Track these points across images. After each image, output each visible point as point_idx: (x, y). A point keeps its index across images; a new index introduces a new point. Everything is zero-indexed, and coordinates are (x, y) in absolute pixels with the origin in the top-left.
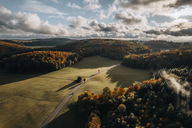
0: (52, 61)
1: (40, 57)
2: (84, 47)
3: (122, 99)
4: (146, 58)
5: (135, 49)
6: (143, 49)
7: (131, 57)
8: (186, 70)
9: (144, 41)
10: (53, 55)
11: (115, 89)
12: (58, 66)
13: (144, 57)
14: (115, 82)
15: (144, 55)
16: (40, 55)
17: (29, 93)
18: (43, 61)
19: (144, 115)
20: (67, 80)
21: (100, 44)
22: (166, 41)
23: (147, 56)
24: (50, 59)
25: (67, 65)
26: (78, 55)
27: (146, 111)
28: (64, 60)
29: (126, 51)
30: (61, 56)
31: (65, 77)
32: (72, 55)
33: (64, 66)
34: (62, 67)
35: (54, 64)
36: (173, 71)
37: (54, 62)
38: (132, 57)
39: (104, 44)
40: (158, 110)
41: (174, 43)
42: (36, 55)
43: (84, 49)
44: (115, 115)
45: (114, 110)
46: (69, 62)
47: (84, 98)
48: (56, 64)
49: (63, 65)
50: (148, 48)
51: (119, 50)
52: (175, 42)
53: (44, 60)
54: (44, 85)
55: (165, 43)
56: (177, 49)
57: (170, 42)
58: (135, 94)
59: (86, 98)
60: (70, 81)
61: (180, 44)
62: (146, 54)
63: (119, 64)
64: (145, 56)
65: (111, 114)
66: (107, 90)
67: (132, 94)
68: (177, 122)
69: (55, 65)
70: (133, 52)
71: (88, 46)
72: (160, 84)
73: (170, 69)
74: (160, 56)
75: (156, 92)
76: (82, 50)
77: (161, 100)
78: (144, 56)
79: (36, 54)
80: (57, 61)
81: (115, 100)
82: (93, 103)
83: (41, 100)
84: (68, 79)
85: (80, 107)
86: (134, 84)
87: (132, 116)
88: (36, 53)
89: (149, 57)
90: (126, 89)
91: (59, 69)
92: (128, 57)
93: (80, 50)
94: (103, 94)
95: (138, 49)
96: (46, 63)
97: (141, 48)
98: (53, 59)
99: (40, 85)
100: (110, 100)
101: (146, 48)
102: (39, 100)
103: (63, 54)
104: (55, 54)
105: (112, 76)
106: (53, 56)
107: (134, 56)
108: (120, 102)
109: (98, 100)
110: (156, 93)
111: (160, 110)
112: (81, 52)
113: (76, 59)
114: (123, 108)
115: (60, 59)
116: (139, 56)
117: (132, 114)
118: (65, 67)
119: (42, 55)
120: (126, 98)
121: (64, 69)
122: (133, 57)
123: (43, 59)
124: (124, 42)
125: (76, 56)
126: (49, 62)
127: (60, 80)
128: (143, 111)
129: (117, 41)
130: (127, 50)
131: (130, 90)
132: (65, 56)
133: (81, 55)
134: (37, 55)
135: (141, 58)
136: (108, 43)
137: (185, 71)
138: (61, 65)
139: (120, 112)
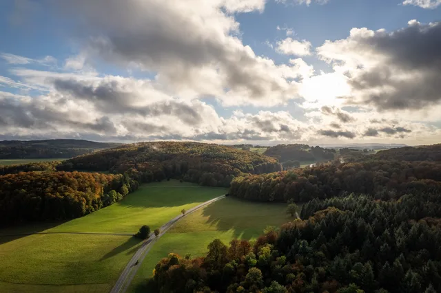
0: (73, 194)
1: (40, 186)
2: (140, 161)
3: (249, 259)
4: (278, 181)
5: (251, 163)
6: (266, 163)
7: (246, 179)
8: (353, 199)
9: (264, 147)
10: (72, 179)
11: (233, 243)
12: (86, 204)
13: (273, 180)
14: (227, 230)
15: (272, 174)
16: (39, 180)
17: (24, 273)
18: (50, 194)
19: (296, 283)
20: (114, 237)
21: (176, 155)
22: (307, 147)
23: (278, 178)
24: (65, 189)
25: (106, 202)
26: (128, 179)
27: (299, 275)
28: (99, 191)
29: (233, 169)
30: (90, 181)
31: (106, 230)
32: (114, 180)
33: (99, 206)
34: (95, 207)
35: (76, 200)
36: (331, 203)
37: (78, 196)
38: (249, 180)
39: (185, 154)
40: (317, 271)
41: (322, 149)
42: (29, 181)
43: (140, 165)
44: (243, 291)
45: (238, 282)
46: (111, 196)
47: (172, 268)
48: (83, 201)
49: (98, 204)
50: (275, 161)
51: (219, 165)
52: (324, 147)
53: (52, 193)
54: (60, 251)
55: (307, 150)
56: (330, 161)
57: (314, 147)
58: (271, 250)
59: (175, 266)
60: (121, 237)
61: (333, 150)
62: (276, 173)
63: (223, 196)
64: (275, 177)
65: (235, 289)
66: (216, 246)
67: (266, 249)
68: (350, 285)
69: (80, 204)
70: (247, 171)
71: (149, 159)
72: (314, 226)
73: (326, 199)
74: (303, 175)
75: (309, 241)
76: (136, 167)
77: (320, 253)
78: (273, 176)
79: (28, 179)
80: (84, 194)
81: (237, 264)
82: (193, 274)
83: (64, 285)
84: (116, 235)
85: (163, 288)
86: (266, 232)
87: (275, 286)
88: (29, 176)
89: (282, 178)
90: (253, 240)
91: (89, 213)
92: (239, 179)
93: (132, 166)
94: (210, 255)
95: (256, 163)
96: (57, 198)
97: (262, 162)
98: (73, 188)
99: (49, 252)
100: (229, 265)
101: (272, 160)
102: (57, 285)
103: (96, 178)
104: (77, 177)
105: (218, 219)
106: (73, 182)
107: (252, 178)
108: (247, 265)
109: (201, 267)
110: (309, 244)
111: (321, 269)
112: (134, 172)
113: (125, 188)
114: (256, 274)
115: (89, 190)
116: (263, 179)
117: (275, 282)
118: (102, 207)
119: (44, 181)
120: (257, 257)
121: (100, 211)
122: (252, 180)
123: (48, 189)
124: (226, 150)
125: (123, 181)
126: (65, 197)
127: (97, 236)
128: (292, 275)
129: (210, 148)
130: (235, 165)
131: (261, 243)
132: (101, 182)
133: (135, 179)
134: (32, 180)
135: (268, 182)
136: (192, 152)
137: (351, 201)
138: (94, 202)
139: (252, 284)
